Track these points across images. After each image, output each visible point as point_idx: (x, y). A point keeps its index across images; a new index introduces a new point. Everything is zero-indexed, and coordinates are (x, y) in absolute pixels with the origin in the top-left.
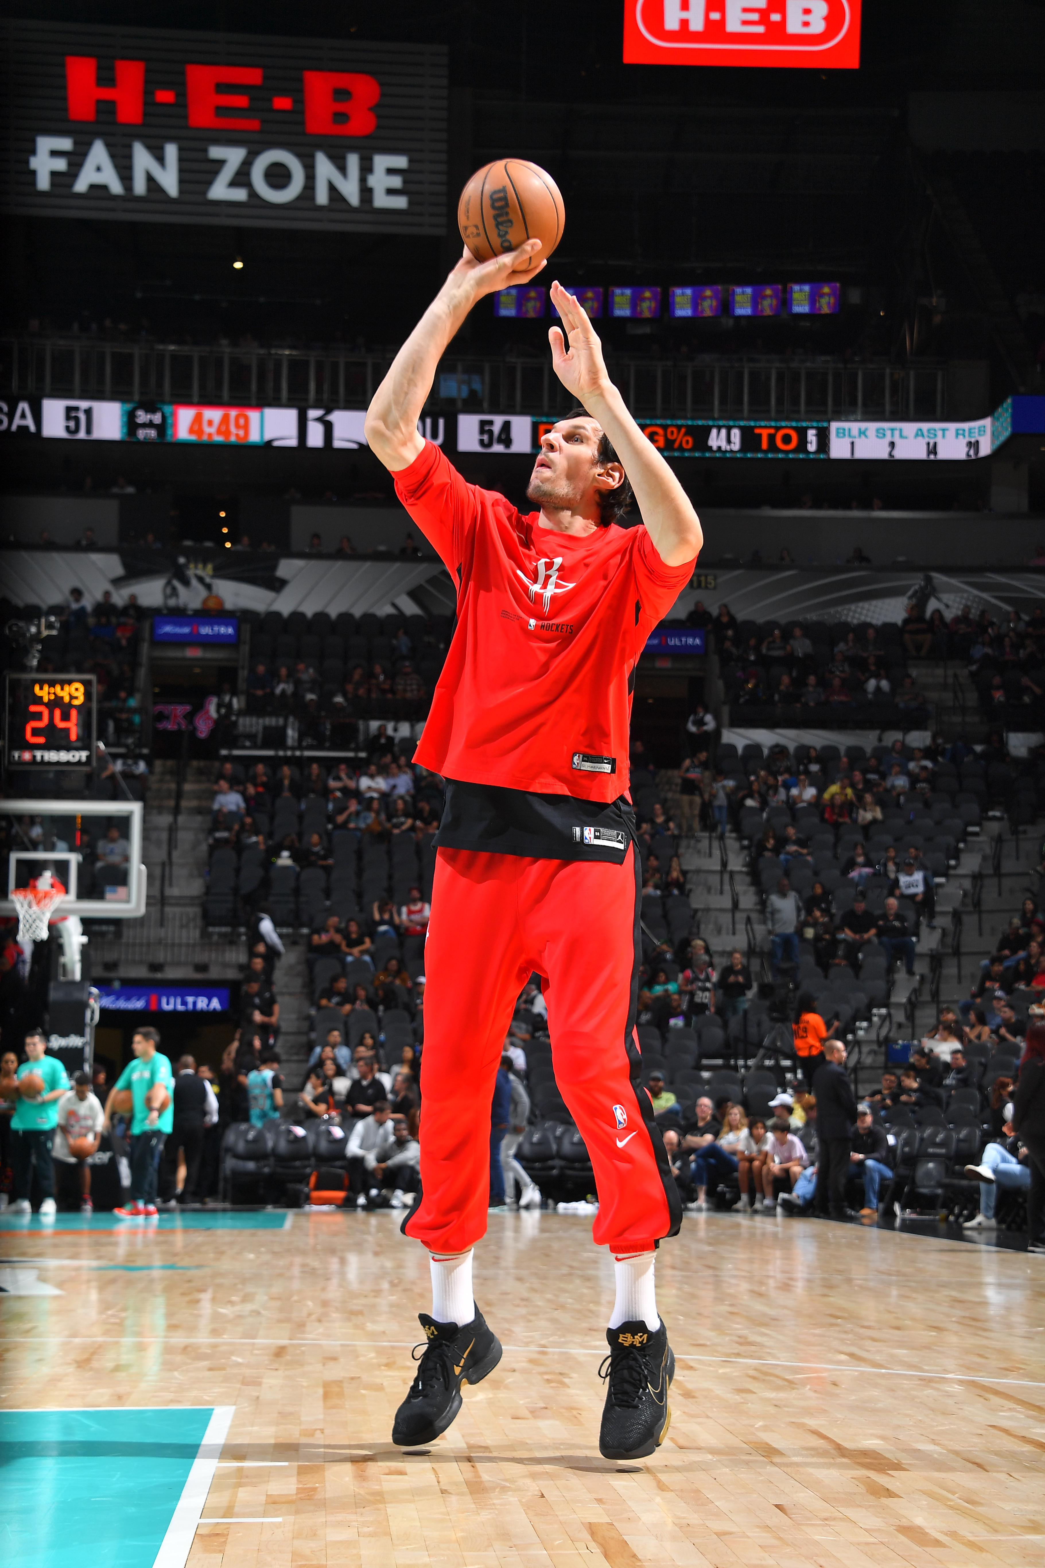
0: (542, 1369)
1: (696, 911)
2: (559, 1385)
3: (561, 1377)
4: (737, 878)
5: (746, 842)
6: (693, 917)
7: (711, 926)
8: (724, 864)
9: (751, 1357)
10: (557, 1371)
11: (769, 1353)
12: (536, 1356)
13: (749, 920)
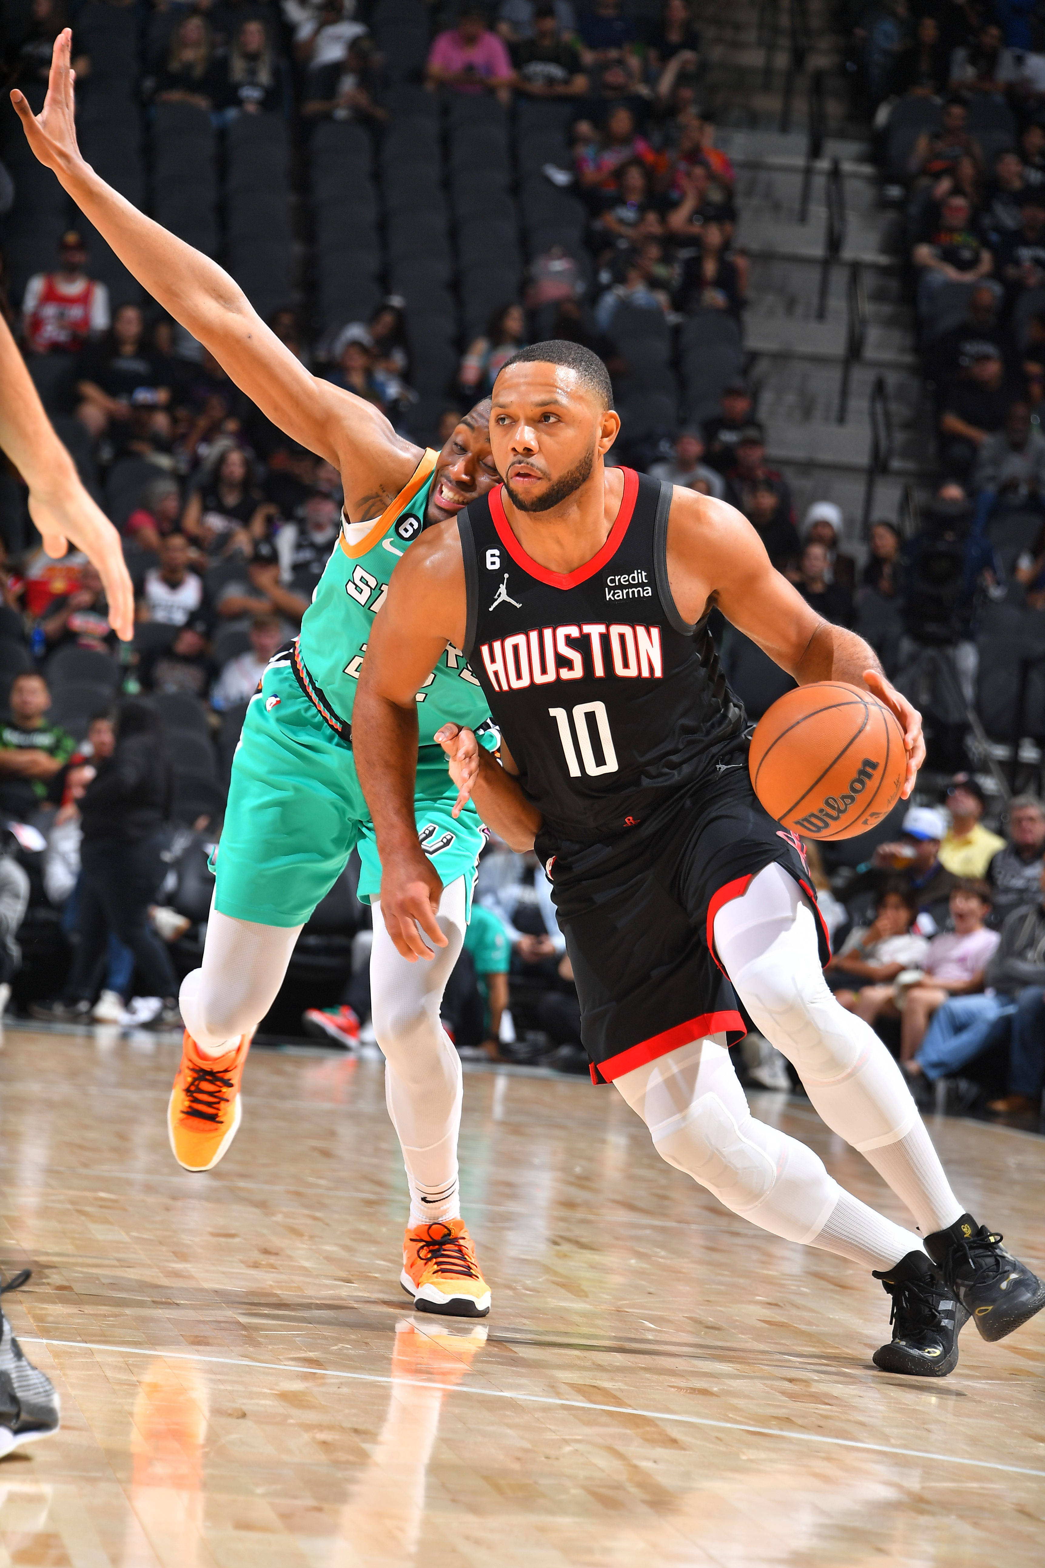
0: (311, 1416)
1: (754, 357)
2: (351, 1458)
3: (356, 1439)
4: (869, 282)
5: (894, 192)
6: (745, 371)
7: (791, 398)
8: (834, 243)
9: (819, 1429)
10: (347, 1425)
11: (862, 1424)
12: (297, 1386)
13: (879, 388)
